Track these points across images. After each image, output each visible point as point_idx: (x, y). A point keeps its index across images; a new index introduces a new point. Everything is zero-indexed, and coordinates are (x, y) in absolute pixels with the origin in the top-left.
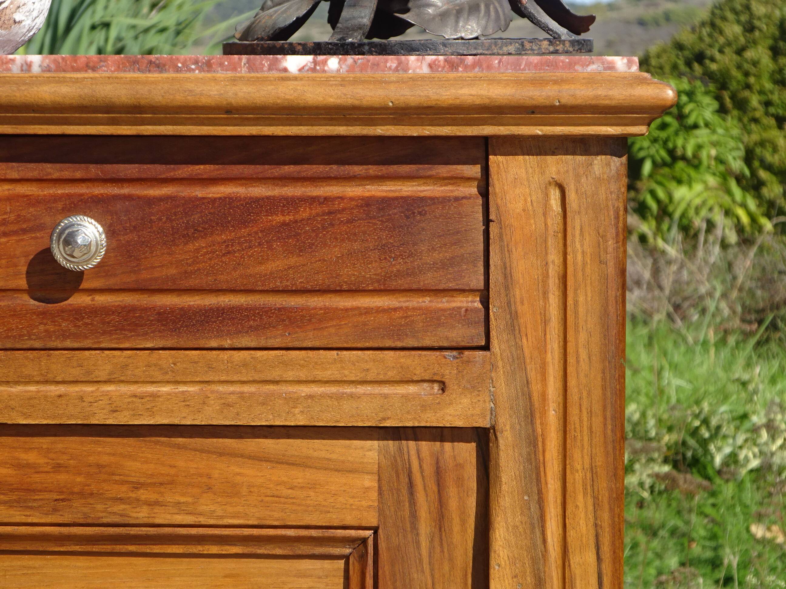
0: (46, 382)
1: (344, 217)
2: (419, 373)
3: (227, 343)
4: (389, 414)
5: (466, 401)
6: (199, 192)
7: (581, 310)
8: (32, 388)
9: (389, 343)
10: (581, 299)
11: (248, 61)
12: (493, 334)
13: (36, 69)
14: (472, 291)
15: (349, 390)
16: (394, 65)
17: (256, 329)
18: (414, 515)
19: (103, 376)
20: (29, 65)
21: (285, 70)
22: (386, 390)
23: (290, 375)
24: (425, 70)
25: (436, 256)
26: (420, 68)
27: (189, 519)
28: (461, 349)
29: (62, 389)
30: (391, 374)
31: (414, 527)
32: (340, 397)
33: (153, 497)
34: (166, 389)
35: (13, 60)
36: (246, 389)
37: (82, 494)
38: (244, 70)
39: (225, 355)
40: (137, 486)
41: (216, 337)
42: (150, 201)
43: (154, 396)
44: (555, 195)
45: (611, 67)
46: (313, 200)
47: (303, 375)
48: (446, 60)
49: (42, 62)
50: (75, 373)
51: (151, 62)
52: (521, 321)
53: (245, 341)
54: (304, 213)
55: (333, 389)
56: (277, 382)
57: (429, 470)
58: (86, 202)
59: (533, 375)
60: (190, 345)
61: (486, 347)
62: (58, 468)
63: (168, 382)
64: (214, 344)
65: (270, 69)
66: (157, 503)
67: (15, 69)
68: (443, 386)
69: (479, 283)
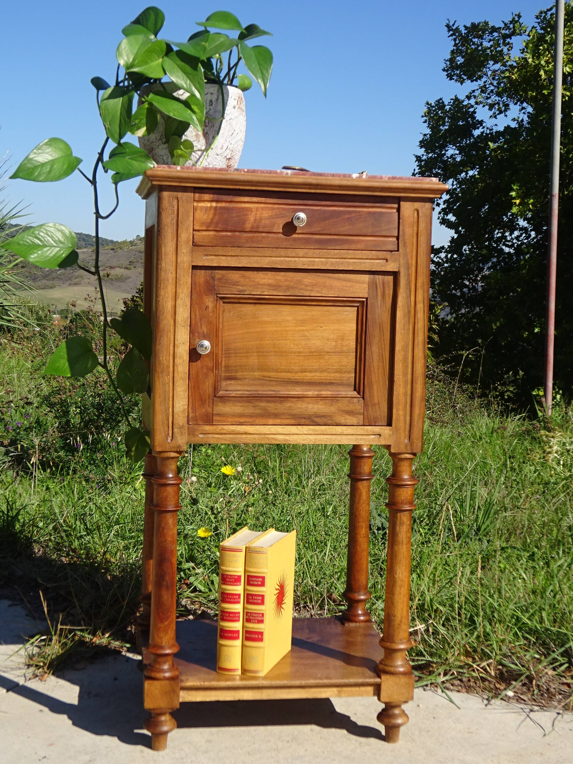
0: (286, 257)
1: (363, 217)
2: (381, 257)
3: (332, 248)
4: (373, 267)
5: (392, 264)
6: (326, 208)
7: (422, 242)
8: (282, 259)
9: (373, 249)
10: (422, 239)
12: (400, 247)
13: (289, 174)
14: (395, 237)
15: (363, 261)
17: (339, 245)
18: (377, 295)
19: (301, 256)
21: (352, 177)
22: (373, 261)
23: (349, 257)
25: (386, 227)
27: (320, 295)
28: (392, 251)
29: (290, 259)
30: (374, 257)
31: (377, 298)
32: (361, 263)
33: (311, 288)
34: (317, 260)
35: (283, 172)
36: (337, 260)
37: (292, 288)
39: (332, 251)
40: (307, 286)
41: (330, 246)
42: (314, 210)
43: (314, 261)
44: (416, 213)
45: (432, 180)
46: (356, 212)
47: (352, 257)
49: (291, 172)
50: (294, 255)
52: (407, 244)
53: (337, 248)
54: (353, 215)
55: (359, 261)
56: (345, 258)
57: (381, 283)
58: (303, 209)
59: (410, 258)
60: (323, 248)
61: (398, 251)
62: (286, 280)
63: (318, 258)
64: (329, 248)
65: (349, 177)
66: (312, 290)
67: (284, 174)
68: (387, 261)
69: (396, 234)
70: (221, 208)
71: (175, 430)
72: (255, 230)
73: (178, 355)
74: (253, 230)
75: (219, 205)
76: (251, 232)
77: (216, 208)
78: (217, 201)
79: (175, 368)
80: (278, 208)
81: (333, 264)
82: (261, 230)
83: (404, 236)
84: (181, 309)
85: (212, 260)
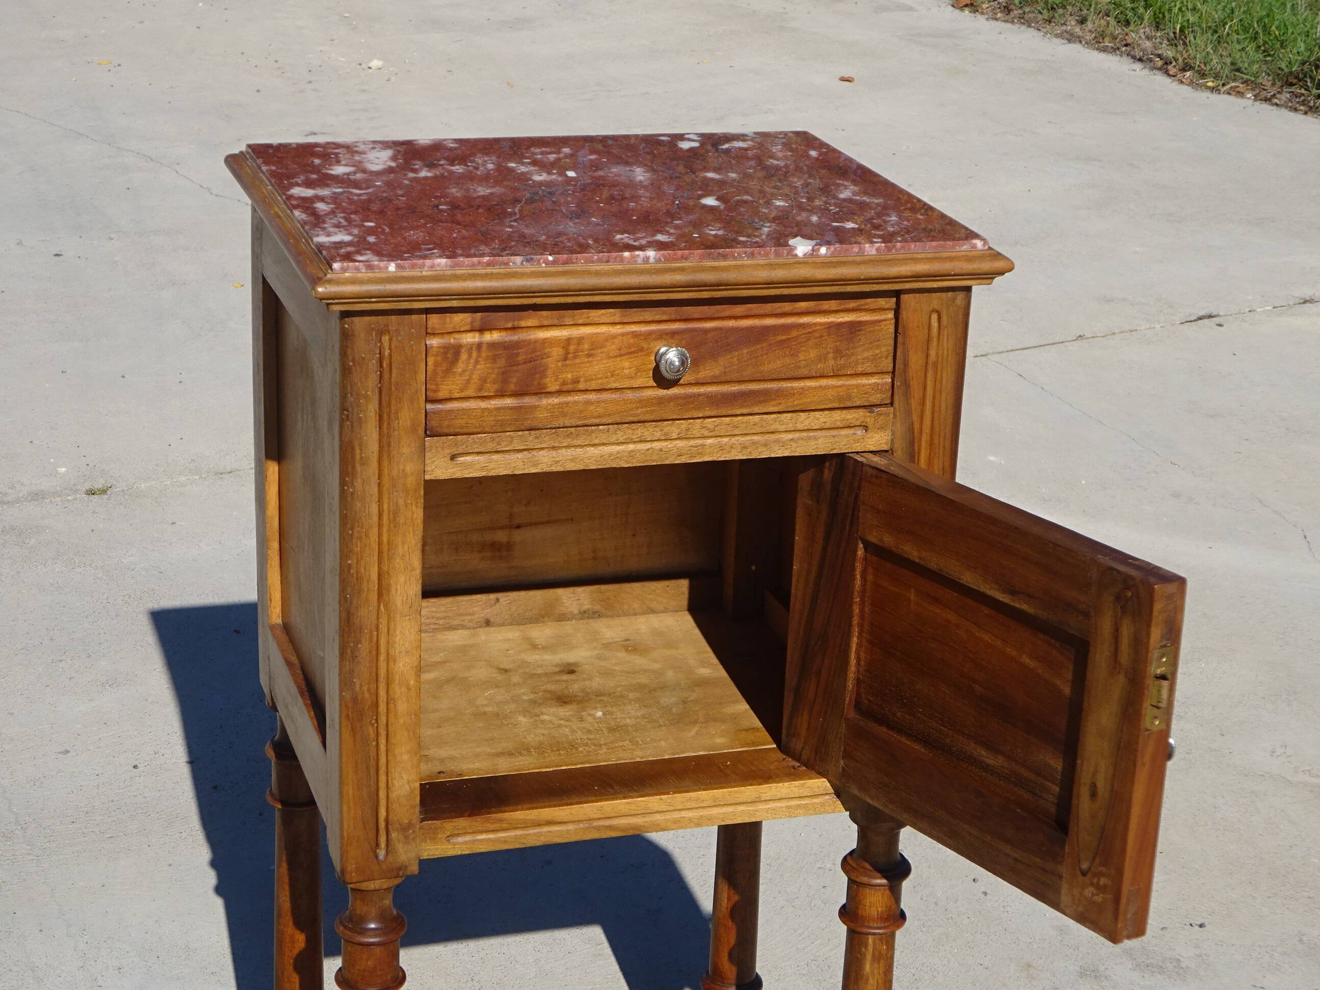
0: (641, 441)
1: (817, 335)
2: (853, 422)
3: (745, 411)
4: (835, 446)
5: (878, 436)
6: (731, 323)
7: (944, 381)
8: (632, 446)
9: (836, 405)
10: (944, 375)
11: (775, 250)
12: (896, 397)
13: (652, 260)
14: (888, 373)
15: (811, 434)
16: (857, 250)
17: (760, 402)
19: (674, 435)
20: (648, 258)
21: (796, 255)
22: (834, 432)
23: (781, 428)
24: (874, 252)
25: (866, 354)
26: (871, 251)
28: (878, 406)
29: (650, 445)
30: (839, 424)
32: (809, 438)
34: (710, 441)
35: (638, 255)
36: (756, 438)
38: (773, 256)
39: (744, 419)
41: (739, 408)
42: (706, 331)
43: (703, 445)
44: (935, 317)
46: (801, 325)
47: (788, 427)
48: (886, 246)
49: (656, 255)
50: (658, 435)
51: (719, 254)
52: (912, 389)
53: (756, 410)
54: (794, 333)
55: (805, 434)
56: (773, 433)
58: (667, 334)
59: (915, 418)
60: (724, 413)
61: (892, 404)
63: (712, 437)
64: (739, 412)
65: (787, 255)
67: (640, 261)
68: (866, 428)
69: (890, 369)
70: (492, 345)
71: (394, 835)
72: (570, 387)
73: (397, 679)
74: (565, 388)
75: (488, 337)
76: (559, 392)
77: (479, 346)
78: (481, 330)
79: (391, 706)
80: (623, 335)
81: (745, 448)
82: (581, 386)
83: (905, 371)
84: (402, 579)
85: (470, 465)
